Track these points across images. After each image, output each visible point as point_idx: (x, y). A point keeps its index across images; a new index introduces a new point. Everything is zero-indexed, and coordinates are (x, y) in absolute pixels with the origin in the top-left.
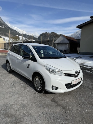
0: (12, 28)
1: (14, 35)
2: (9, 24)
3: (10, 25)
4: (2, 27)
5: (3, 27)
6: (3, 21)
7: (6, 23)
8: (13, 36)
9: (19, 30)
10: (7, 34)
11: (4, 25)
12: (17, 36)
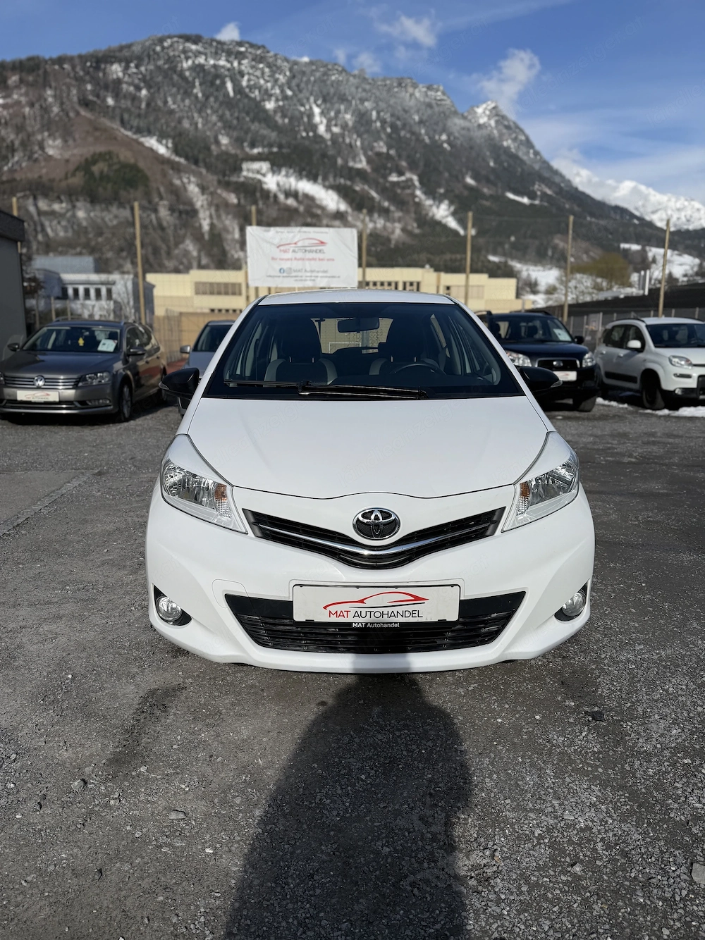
0: (597, 194)
1: (610, 247)
2: (575, 169)
3: (585, 173)
4: (525, 200)
5: (532, 196)
6: (536, 153)
7: (556, 164)
8: (596, 253)
9: (656, 197)
10: (555, 248)
11: (543, 180)
12: (635, 247)
